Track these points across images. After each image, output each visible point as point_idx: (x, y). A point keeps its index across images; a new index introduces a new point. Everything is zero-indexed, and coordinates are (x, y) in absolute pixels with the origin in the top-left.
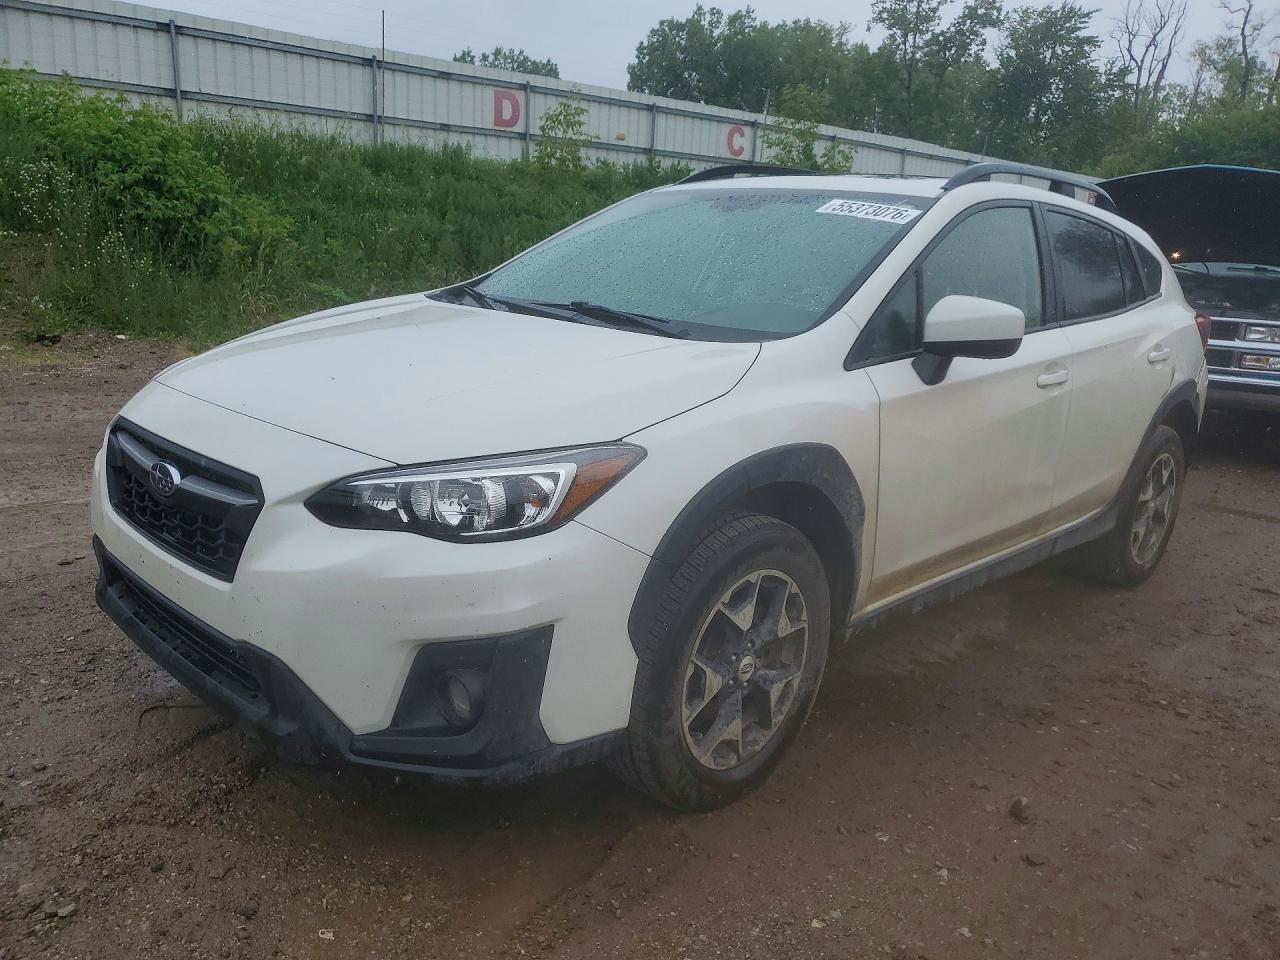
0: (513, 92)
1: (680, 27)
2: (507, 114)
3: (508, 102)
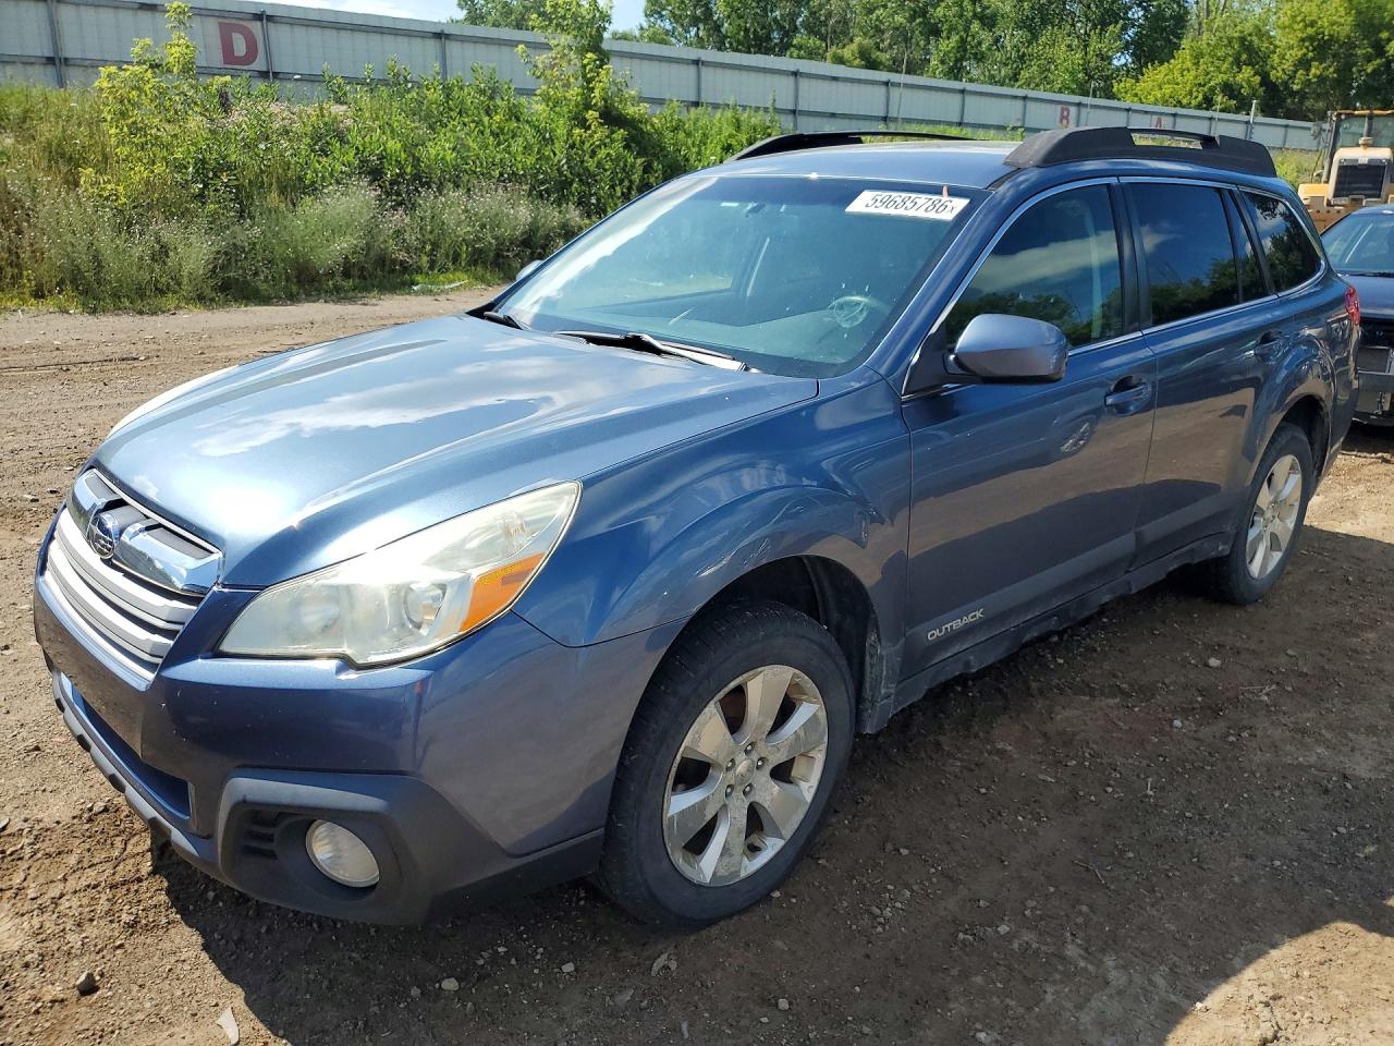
0: (245, 23)
2: (240, 48)
3: (241, 36)
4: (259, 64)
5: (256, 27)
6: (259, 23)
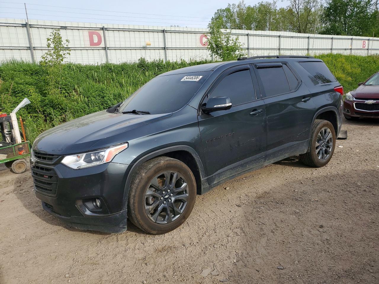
0: (97, 31)
1: (224, 11)
2: (96, 40)
3: (96, 36)
4: (102, 45)
6: (102, 31)
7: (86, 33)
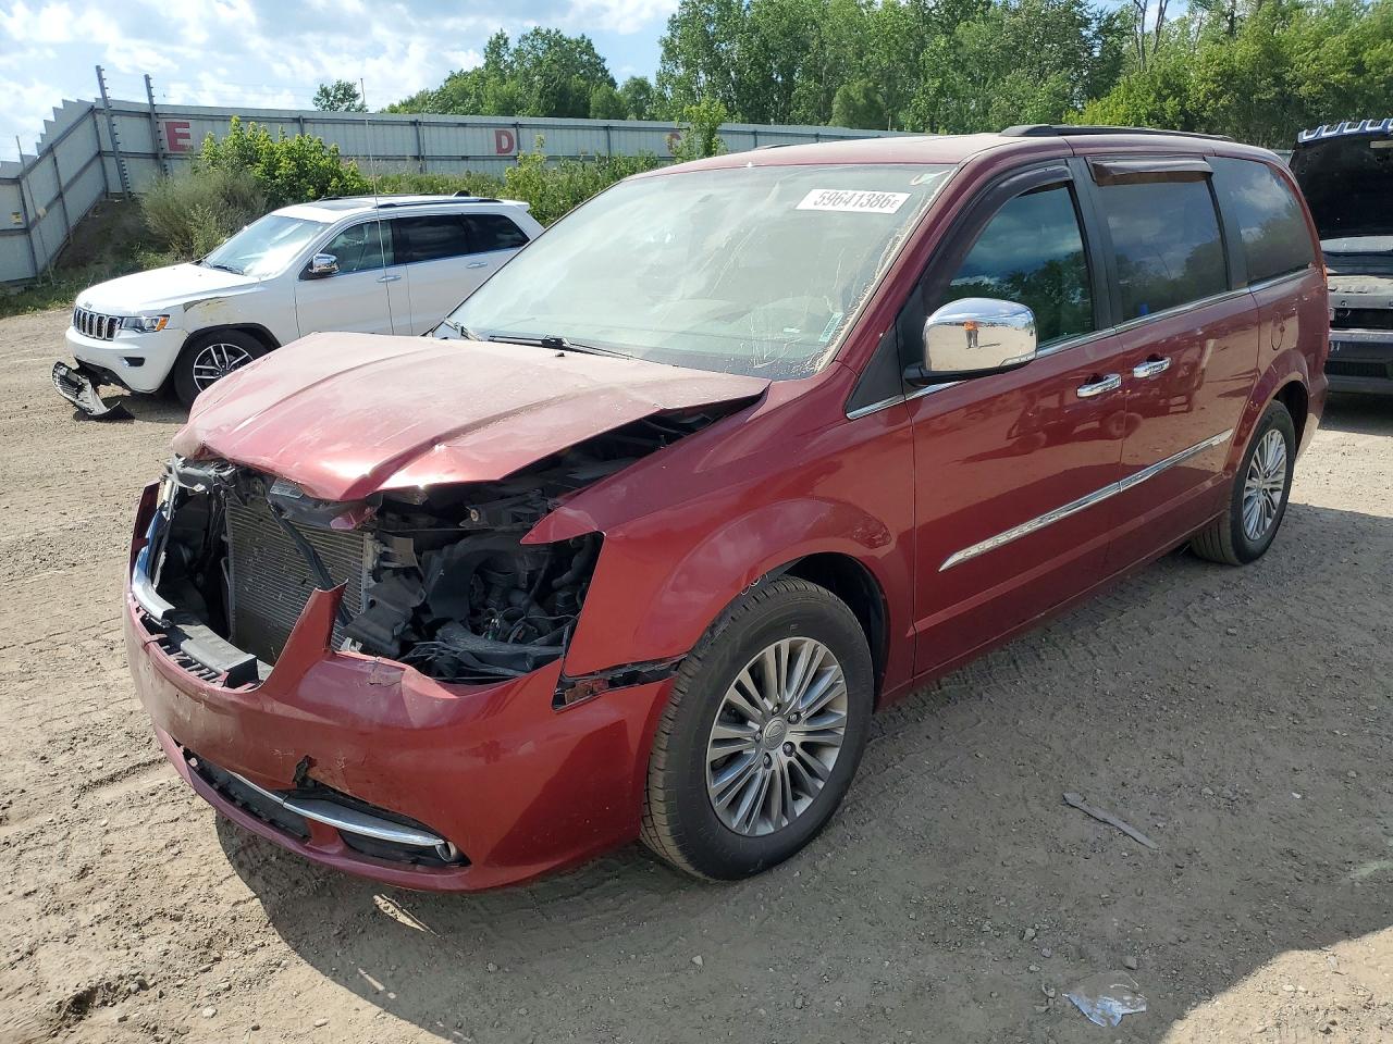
2: (505, 145)
4: (514, 152)
5: (513, 131)
6: (514, 130)
7: (492, 132)
